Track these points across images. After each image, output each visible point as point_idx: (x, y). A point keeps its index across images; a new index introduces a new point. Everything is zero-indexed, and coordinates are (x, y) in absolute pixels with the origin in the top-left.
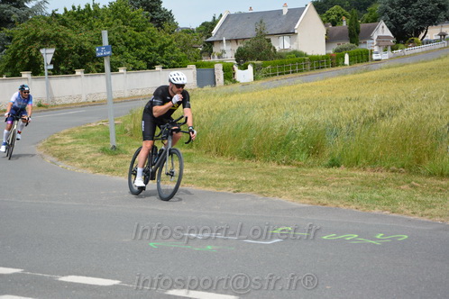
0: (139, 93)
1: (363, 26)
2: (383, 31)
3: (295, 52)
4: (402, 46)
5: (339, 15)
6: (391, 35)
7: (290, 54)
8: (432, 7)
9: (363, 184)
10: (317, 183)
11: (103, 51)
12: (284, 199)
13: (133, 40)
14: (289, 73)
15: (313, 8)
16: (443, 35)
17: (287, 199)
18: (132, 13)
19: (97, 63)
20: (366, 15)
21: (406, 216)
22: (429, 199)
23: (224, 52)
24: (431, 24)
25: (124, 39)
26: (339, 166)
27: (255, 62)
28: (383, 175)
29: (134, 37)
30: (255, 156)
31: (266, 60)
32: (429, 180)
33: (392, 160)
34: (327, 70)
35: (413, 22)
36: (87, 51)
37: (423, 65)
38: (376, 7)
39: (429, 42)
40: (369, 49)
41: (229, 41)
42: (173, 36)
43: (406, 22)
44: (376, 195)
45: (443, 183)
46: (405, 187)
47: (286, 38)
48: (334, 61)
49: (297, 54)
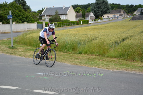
0: (19, 30)
1: (86, 13)
2: (92, 15)
3: (67, 20)
4: (97, 19)
5: (79, 10)
6: (94, 16)
7: (65, 20)
8: (105, 9)
9: (89, 59)
10: (75, 58)
11: (10, 17)
12: (66, 63)
13: (18, 14)
14: (65, 26)
15: (72, 7)
16: (108, 17)
17: (67, 63)
18: (18, 6)
19: (6, 21)
20: (87, 10)
21: (102, 69)
22: (108, 64)
23: (45, 19)
24: (105, 14)
25: (15, 14)
26: (81, 54)
27: (55, 22)
28: (94, 56)
29: (18, 13)
30: (56, 50)
31: (58, 22)
32: (107, 58)
33: (97, 52)
34: (76, 25)
35: (100, 13)
36: (3, 17)
37: (103, 25)
38: (90, 8)
39: (104, 19)
40: (88, 20)
41: (47, 16)
42: (30, 14)
43: (98, 13)
44: (93, 62)
45: (111, 59)
46: (101, 60)
47: (64, 16)
48: (78, 23)
49: (67, 21)
